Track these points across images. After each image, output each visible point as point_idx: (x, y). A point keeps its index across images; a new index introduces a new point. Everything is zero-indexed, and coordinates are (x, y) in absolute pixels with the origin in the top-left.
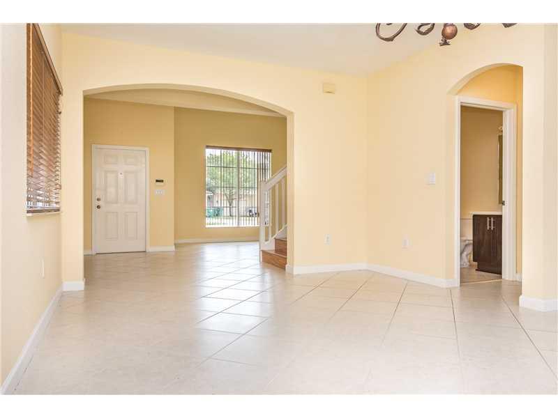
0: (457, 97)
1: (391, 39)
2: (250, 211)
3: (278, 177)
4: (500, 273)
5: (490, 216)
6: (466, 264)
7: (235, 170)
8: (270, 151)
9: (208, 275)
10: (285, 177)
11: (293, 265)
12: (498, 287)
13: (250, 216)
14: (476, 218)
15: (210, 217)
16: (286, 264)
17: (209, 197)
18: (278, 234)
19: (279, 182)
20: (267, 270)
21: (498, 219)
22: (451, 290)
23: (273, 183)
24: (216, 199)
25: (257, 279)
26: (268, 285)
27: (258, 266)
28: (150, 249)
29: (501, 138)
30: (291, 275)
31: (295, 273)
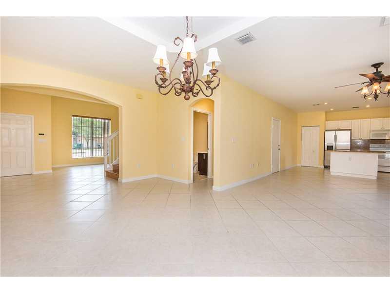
0: (192, 108)
1: (165, 95)
2: (99, 146)
3: (115, 135)
4: (207, 175)
5: (204, 154)
6: (196, 172)
7: (90, 128)
8: (110, 120)
9: (74, 187)
10: (118, 135)
11: (122, 178)
12: (206, 181)
13: (99, 148)
14: (199, 154)
15: (75, 149)
16: (118, 177)
17: (74, 139)
18: (114, 162)
19: (115, 138)
20: (108, 181)
21: (206, 155)
22: (189, 184)
23: (112, 138)
24: (79, 139)
25: (103, 187)
26: (109, 191)
27: (104, 179)
28: (35, 173)
29: (207, 123)
30: (121, 183)
31: (123, 182)
